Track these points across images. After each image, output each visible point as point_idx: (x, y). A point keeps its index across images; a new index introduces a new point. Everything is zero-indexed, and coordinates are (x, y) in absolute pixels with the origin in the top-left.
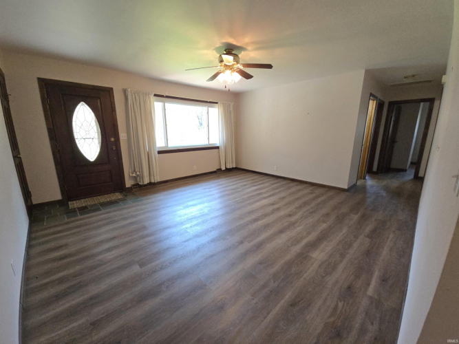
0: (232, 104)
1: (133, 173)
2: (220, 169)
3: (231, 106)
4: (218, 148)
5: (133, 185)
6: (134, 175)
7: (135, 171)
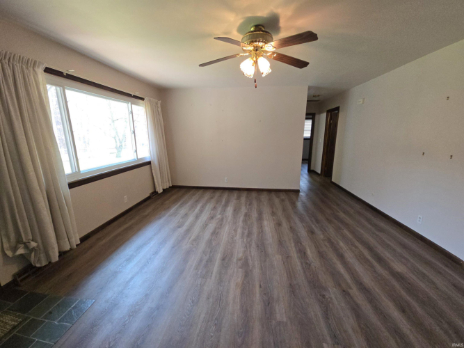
0: (160, 102)
1: (15, 249)
2: (155, 193)
3: (159, 105)
4: (149, 163)
5: (19, 274)
6: (21, 251)
7: (19, 241)
